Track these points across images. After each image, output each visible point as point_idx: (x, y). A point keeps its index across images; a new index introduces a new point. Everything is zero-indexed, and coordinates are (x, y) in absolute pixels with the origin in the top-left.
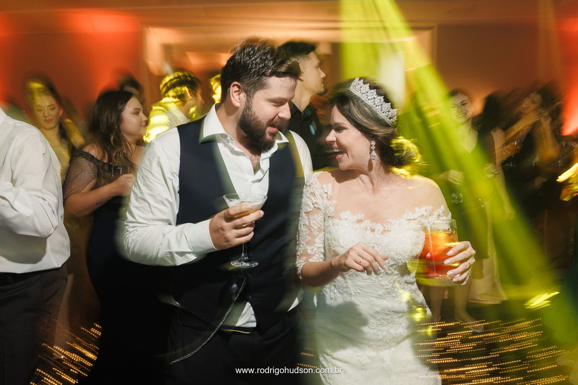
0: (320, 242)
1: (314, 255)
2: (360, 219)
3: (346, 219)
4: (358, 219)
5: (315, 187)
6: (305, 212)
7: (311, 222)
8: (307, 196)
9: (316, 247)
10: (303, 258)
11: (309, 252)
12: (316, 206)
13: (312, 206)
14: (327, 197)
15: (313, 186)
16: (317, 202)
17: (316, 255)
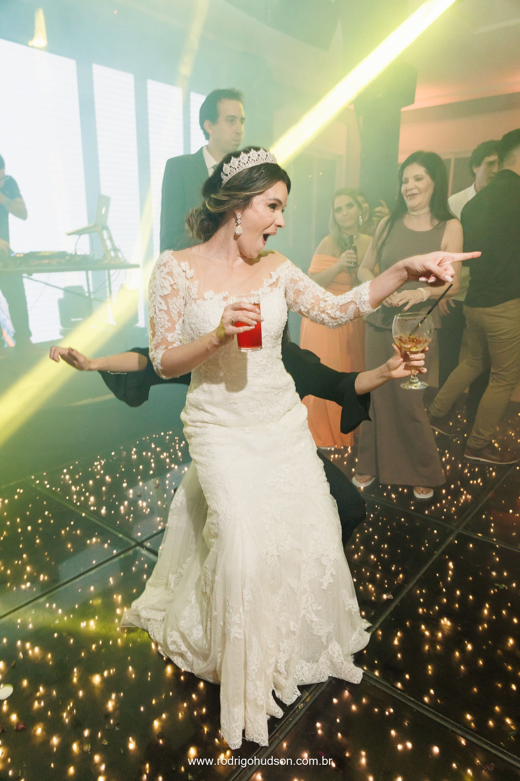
0: (180, 328)
1: (174, 343)
2: (225, 296)
3: (211, 299)
4: (224, 296)
5: (171, 265)
6: (160, 296)
7: (171, 307)
8: (162, 276)
9: (176, 334)
10: (161, 347)
11: (169, 339)
12: (175, 287)
13: (170, 288)
14: (186, 276)
15: (170, 264)
16: (176, 283)
17: (176, 342)
